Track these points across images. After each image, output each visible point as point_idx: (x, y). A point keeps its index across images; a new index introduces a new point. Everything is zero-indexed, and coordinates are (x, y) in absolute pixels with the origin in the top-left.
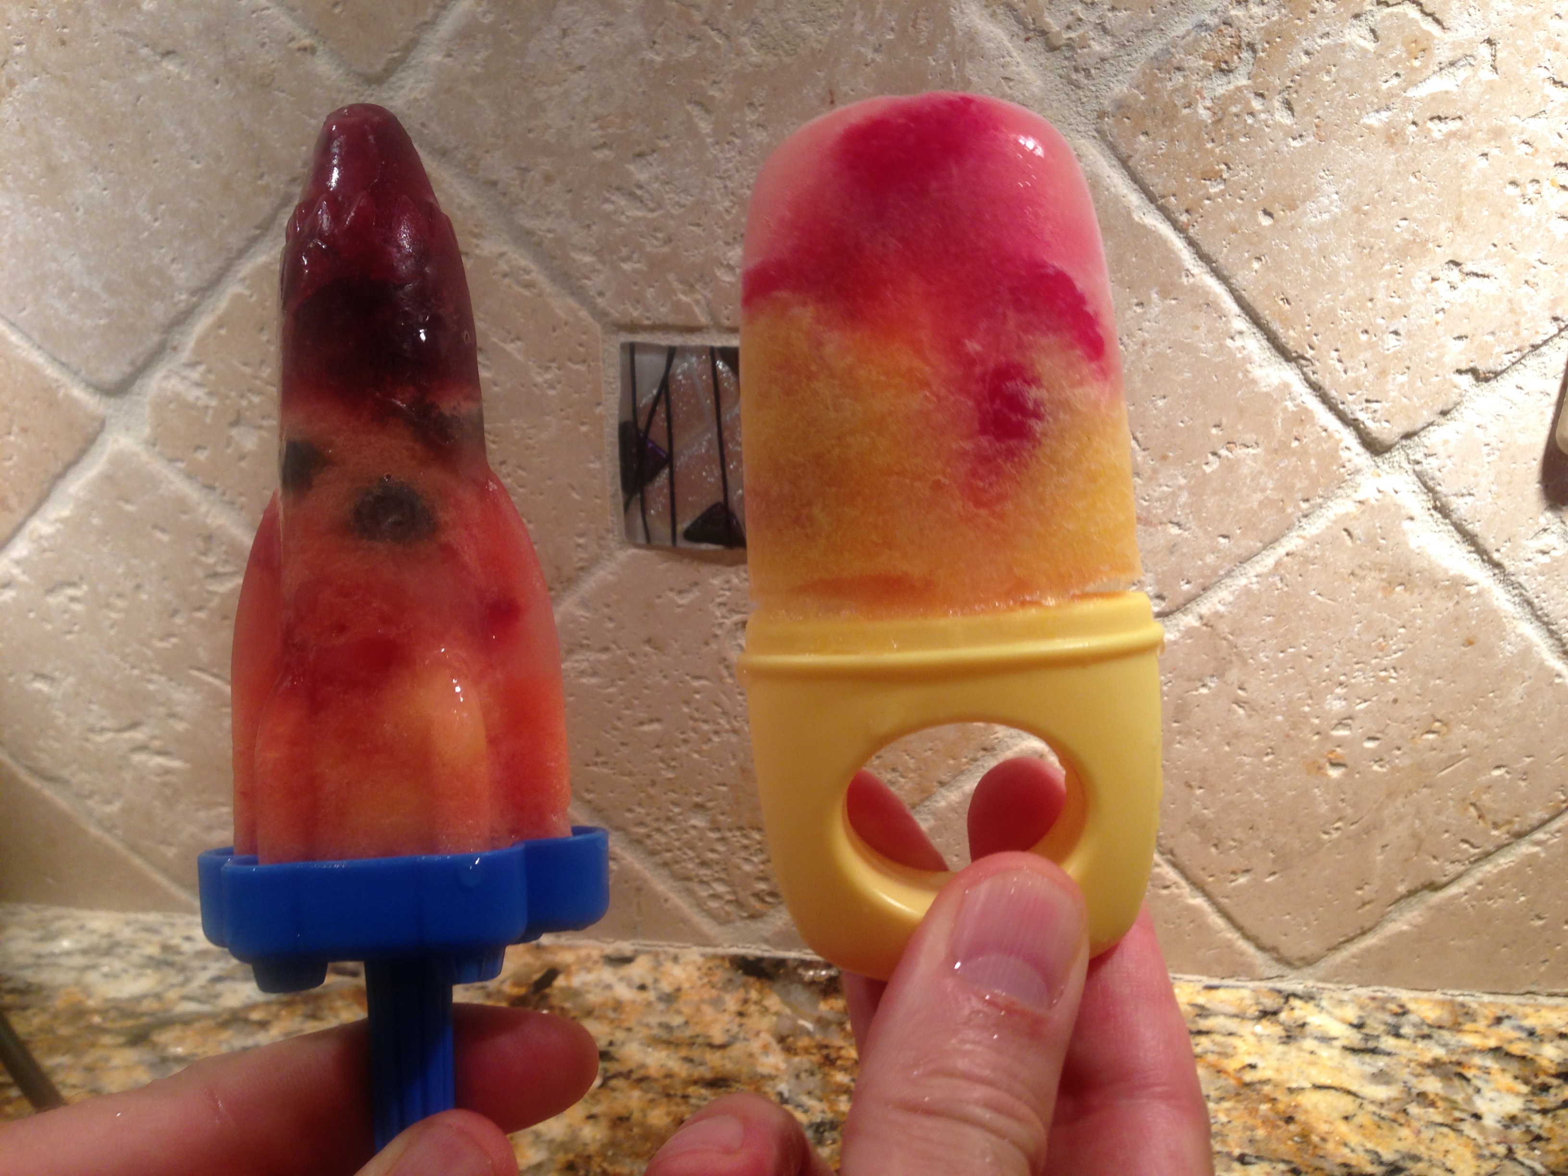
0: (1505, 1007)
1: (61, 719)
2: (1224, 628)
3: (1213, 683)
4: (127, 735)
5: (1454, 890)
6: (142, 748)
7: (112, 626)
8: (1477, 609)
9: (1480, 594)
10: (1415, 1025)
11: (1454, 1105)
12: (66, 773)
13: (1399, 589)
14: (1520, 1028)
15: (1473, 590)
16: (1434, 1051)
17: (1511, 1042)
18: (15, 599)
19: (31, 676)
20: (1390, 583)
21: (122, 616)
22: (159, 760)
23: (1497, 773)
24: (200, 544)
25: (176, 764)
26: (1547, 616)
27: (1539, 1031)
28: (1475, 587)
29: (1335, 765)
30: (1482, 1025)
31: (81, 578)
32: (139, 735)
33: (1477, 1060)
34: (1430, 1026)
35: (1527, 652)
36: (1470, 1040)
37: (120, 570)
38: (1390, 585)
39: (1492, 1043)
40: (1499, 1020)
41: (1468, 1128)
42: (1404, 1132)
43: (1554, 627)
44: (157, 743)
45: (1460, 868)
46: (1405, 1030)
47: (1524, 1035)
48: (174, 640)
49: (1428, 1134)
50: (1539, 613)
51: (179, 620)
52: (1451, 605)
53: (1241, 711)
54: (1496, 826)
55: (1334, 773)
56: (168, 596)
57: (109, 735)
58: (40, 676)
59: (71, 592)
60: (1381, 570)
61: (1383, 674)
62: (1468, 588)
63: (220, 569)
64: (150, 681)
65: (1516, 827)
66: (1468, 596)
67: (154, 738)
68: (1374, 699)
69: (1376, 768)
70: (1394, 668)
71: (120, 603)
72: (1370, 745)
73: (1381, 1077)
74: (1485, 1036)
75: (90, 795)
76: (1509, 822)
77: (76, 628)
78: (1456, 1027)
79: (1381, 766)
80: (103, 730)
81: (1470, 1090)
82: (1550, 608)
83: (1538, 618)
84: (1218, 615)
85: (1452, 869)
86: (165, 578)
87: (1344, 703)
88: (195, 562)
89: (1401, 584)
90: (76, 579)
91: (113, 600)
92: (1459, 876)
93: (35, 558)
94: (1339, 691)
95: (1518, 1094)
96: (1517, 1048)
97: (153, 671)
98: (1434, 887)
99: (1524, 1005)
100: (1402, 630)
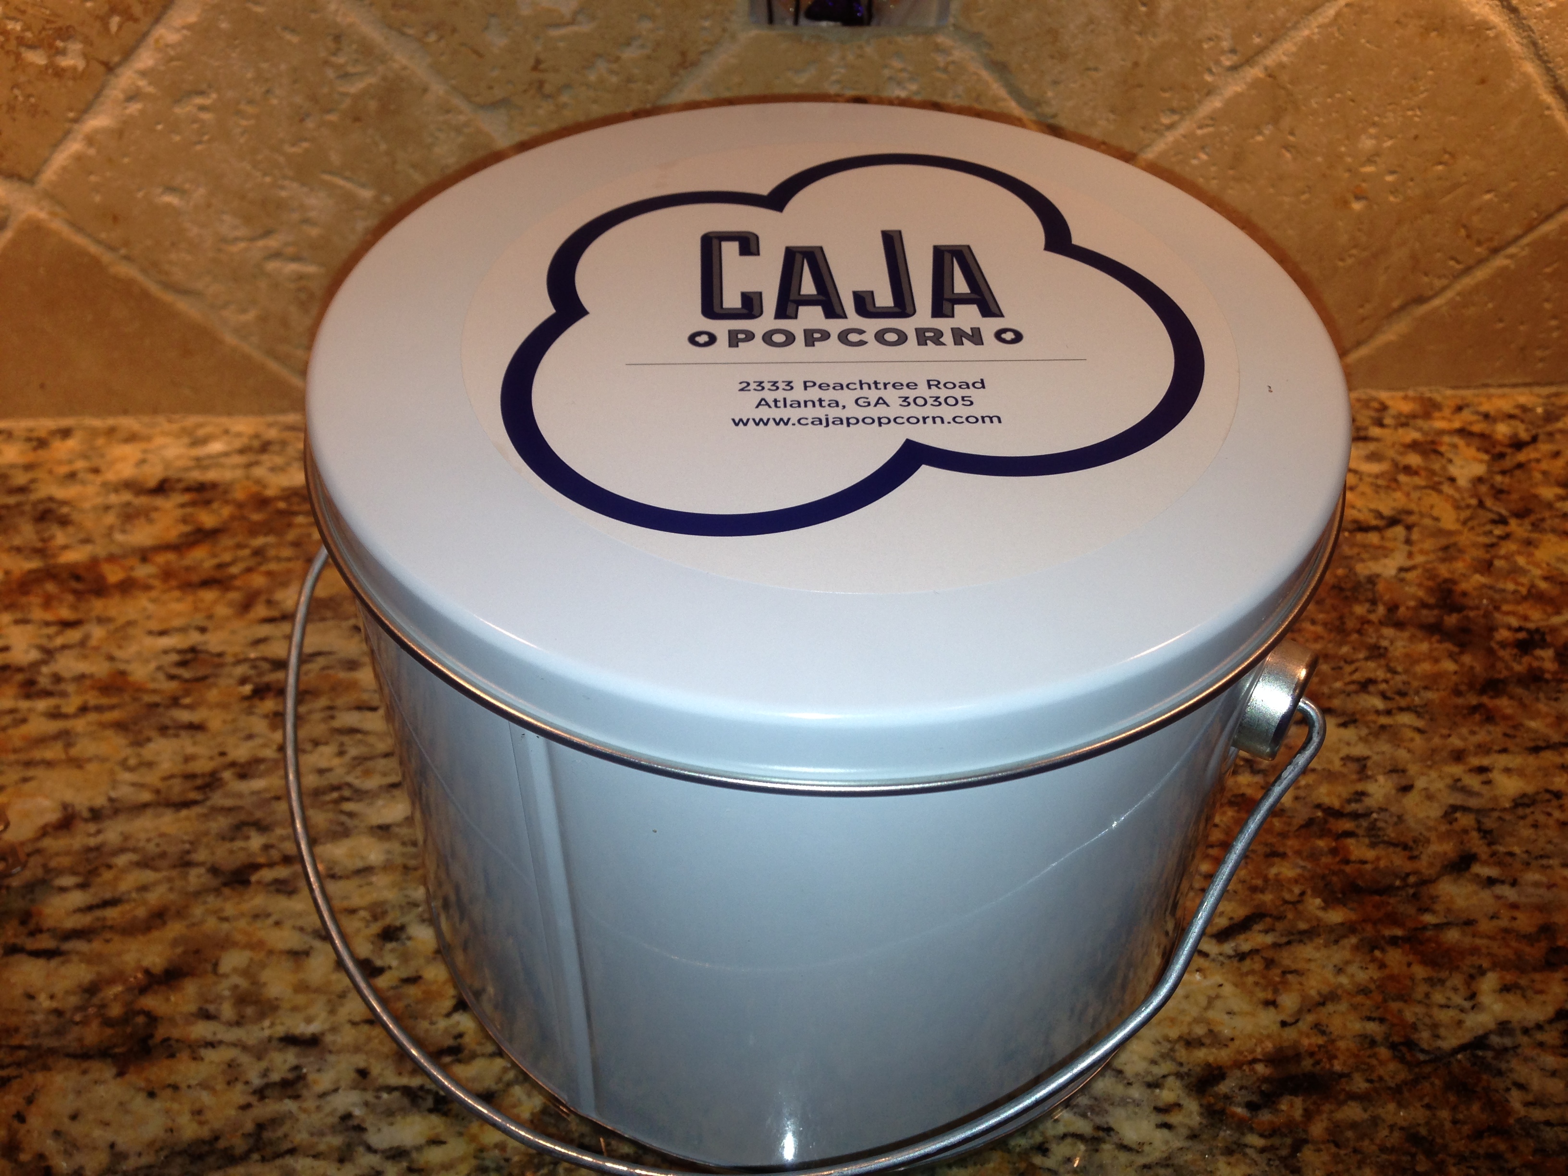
0: (1463, 398)
1: (194, 231)
2: (1284, 78)
3: (1268, 130)
4: (261, 243)
5: (1436, 302)
6: (277, 255)
7: (243, 134)
8: (1493, 50)
9: (1497, 37)
10: (1394, 417)
11: (1433, 473)
12: (199, 285)
13: (1433, 34)
14: (1477, 413)
15: (1491, 33)
16: (1412, 435)
17: (1471, 423)
18: (142, 112)
19: (160, 190)
20: (1426, 29)
21: (252, 122)
22: (293, 267)
23: (1488, 197)
24: (331, 45)
25: (311, 269)
26: (1547, 54)
27: (1492, 413)
28: (1494, 30)
29: (1358, 198)
30: (1447, 412)
31: (210, 86)
32: (273, 243)
33: (1446, 439)
34: (1407, 417)
35: (1527, 86)
36: (1439, 425)
37: (249, 75)
38: (1427, 30)
39: (1457, 425)
40: (1459, 409)
41: (1447, 488)
42: (1398, 495)
43: (1551, 65)
44: (290, 250)
45: (1445, 282)
46: (1388, 421)
47: (1480, 418)
48: (305, 145)
49: (1415, 495)
50: (1541, 53)
51: (310, 124)
52: (1472, 48)
53: (1288, 155)
54: (1479, 243)
55: (1357, 206)
56: (298, 100)
57: (242, 245)
58: (170, 189)
59: (199, 101)
60: (1421, 17)
61: (1410, 113)
62: (1488, 32)
63: (350, 69)
64: (282, 188)
65: (1495, 243)
66: (1487, 38)
67: (286, 244)
68: (1400, 136)
69: (1392, 199)
70: (1419, 108)
71: (250, 110)
72: (1390, 178)
73: (1373, 457)
74: (1450, 420)
75: (226, 305)
76: (1491, 239)
77: (206, 138)
78: (1427, 416)
79: (1396, 197)
80: (236, 239)
81: (1444, 461)
82: (1551, 47)
83: (1540, 57)
84: (1282, 66)
85: (1438, 283)
86: (295, 82)
87: (1374, 142)
88: (326, 62)
89: (1434, 30)
90: (204, 86)
91: (243, 106)
92: (1444, 289)
93: (162, 68)
94: (1372, 131)
95: (1481, 461)
96: (1477, 428)
97: (285, 177)
98: (1421, 300)
99: (1478, 396)
100: (1430, 73)
